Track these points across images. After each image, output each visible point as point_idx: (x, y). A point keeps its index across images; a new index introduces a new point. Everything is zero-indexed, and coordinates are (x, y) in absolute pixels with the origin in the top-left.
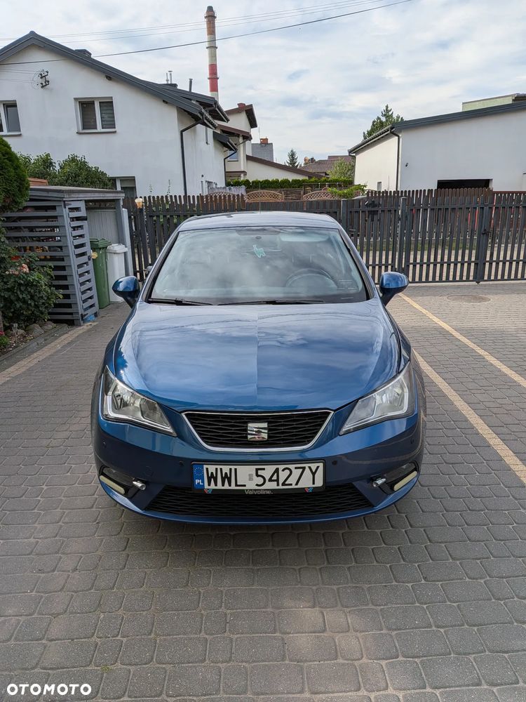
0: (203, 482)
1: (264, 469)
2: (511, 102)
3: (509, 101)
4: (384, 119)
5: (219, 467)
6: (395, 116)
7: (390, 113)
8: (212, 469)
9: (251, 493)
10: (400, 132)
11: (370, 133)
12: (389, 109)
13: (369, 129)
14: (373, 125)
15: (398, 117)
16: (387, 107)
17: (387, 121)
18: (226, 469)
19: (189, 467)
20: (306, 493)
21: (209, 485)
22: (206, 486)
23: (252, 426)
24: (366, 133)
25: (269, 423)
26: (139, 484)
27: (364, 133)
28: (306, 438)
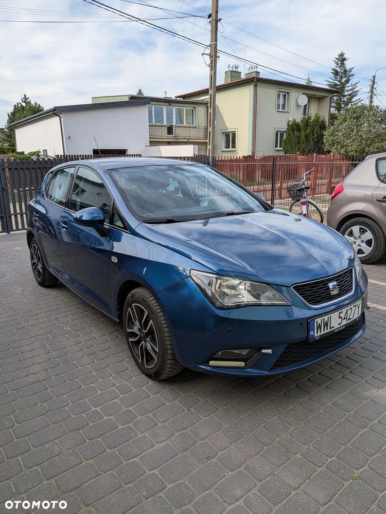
0: (314, 333)
1: (342, 312)
2: (128, 100)
3: (127, 99)
4: (24, 104)
5: (322, 318)
6: (33, 103)
7: (28, 100)
8: (319, 320)
9: (337, 331)
10: (61, 113)
11: (13, 114)
12: (27, 97)
13: (12, 111)
14: (15, 108)
15: (36, 104)
16: (25, 95)
17: (26, 106)
18: (326, 318)
19: (307, 323)
20: (356, 321)
21: (317, 333)
22: (316, 335)
23: (331, 285)
24: (10, 114)
25: (336, 281)
27: (8, 114)
28: (350, 287)
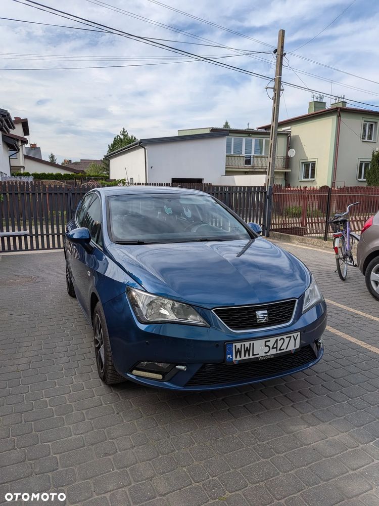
0: (232, 356)
1: (269, 341)
2: (209, 132)
3: (208, 131)
4: (122, 137)
5: (243, 343)
6: (130, 135)
7: (126, 133)
8: (238, 345)
10: (146, 146)
11: (113, 146)
12: (125, 130)
13: (112, 143)
14: (115, 140)
15: (132, 136)
16: (124, 129)
17: (124, 138)
18: (247, 344)
19: (224, 346)
20: (292, 353)
21: (236, 357)
22: (234, 359)
23: (259, 313)
24: (110, 145)
25: (267, 310)
26: (183, 368)
27: (109, 145)
28: (287, 317)
